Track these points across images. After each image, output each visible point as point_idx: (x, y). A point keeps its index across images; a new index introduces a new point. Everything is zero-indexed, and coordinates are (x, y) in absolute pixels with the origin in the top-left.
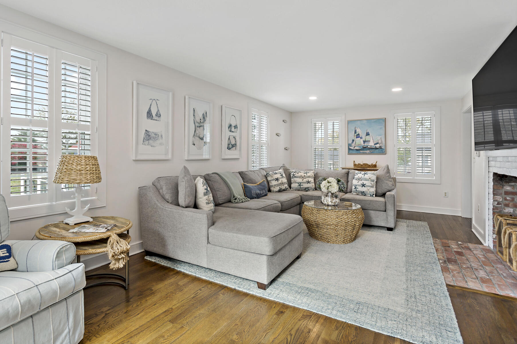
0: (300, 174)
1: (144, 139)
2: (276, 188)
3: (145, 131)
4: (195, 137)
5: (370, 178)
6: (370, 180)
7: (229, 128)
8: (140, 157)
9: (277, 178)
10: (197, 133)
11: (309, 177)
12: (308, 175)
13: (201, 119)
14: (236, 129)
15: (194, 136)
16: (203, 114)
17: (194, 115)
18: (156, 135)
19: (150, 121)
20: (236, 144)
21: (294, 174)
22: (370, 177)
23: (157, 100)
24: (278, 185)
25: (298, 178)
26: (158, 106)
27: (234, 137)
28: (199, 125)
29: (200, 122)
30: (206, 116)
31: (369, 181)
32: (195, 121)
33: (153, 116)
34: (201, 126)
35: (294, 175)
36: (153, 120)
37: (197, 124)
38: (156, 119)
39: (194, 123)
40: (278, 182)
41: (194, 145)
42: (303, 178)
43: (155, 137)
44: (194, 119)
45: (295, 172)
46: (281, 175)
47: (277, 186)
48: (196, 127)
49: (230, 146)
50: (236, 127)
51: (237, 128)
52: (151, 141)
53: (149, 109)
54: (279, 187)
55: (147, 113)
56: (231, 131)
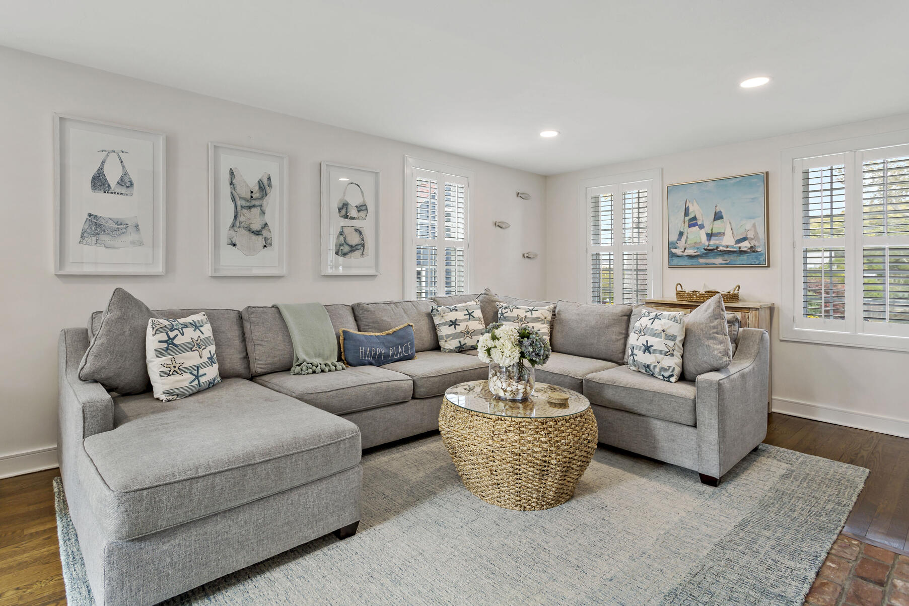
0: (516, 313)
1: (84, 232)
2: (449, 342)
3: (86, 216)
4: (236, 229)
5: (664, 331)
6: (663, 334)
7: (340, 210)
8: (70, 269)
9: (453, 319)
10: (242, 220)
11: (536, 320)
12: (535, 314)
13: (252, 192)
14: (362, 214)
15: (233, 226)
16: (260, 182)
17: (231, 183)
18: (121, 225)
19: (101, 195)
20: (363, 245)
21: (504, 311)
22: (665, 328)
23: (123, 152)
24: (455, 336)
25: (510, 321)
26: (125, 164)
27: (356, 230)
28: (248, 204)
29: (252, 197)
30: (270, 185)
31: (660, 337)
32: (235, 195)
33: (109, 186)
34: (254, 206)
35: (502, 314)
36: (110, 194)
37: (240, 203)
38: (119, 192)
39: (234, 200)
40: (455, 329)
41: (234, 245)
42: (521, 321)
43: (117, 228)
44: (233, 191)
45: (505, 308)
46: (467, 313)
47: (451, 339)
48: (239, 208)
49: (346, 249)
50: (362, 208)
51: (367, 209)
52: (102, 237)
53: (99, 170)
54: (458, 340)
55: (94, 179)
56: (346, 217)
